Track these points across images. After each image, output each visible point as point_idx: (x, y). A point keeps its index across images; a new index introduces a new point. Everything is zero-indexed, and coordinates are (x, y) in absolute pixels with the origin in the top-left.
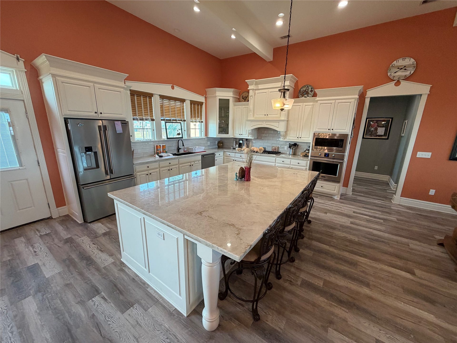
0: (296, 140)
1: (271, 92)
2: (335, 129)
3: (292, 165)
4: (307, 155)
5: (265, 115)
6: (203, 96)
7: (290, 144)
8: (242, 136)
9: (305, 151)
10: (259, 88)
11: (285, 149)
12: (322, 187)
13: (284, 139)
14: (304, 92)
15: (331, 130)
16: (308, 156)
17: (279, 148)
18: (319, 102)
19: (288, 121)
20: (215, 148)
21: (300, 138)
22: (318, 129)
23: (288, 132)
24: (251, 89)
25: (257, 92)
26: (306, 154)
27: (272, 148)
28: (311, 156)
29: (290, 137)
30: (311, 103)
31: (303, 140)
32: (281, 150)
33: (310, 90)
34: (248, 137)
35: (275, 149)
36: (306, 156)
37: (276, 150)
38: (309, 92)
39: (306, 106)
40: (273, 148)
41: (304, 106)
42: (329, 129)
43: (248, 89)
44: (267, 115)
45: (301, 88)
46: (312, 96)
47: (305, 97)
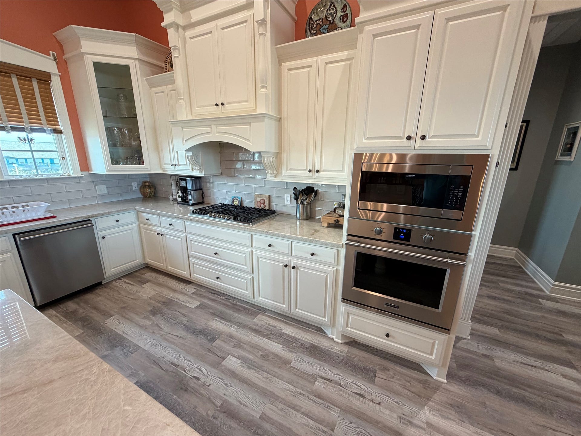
0: (308, 177)
1: (223, 29)
2: (434, 137)
3: (297, 257)
4: (340, 223)
6: (49, 55)
7: (295, 188)
8: (178, 170)
9: (335, 209)
10: (193, 20)
11: (286, 203)
12: (388, 335)
13: (275, 177)
14: (321, 26)
15: (419, 140)
16: (341, 227)
18: (367, 28)
19: (280, 120)
20: (135, 201)
21: (317, 171)
22: (368, 138)
23: (284, 156)
24: (171, 25)
25: (189, 33)
26: (337, 221)
27: (255, 199)
28: (349, 235)
29: (291, 169)
30: (344, 54)
31: (327, 178)
32: (276, 206)
33: (340, 14)
34: (193, 170)
35: (262, 201)
36: (338, 225)
38: (337, 21)
39: (329, 66)
40: (259, 199)
41: (322, 65)
42: (409, 138)
43: (163, 24)
45: (313, 12)
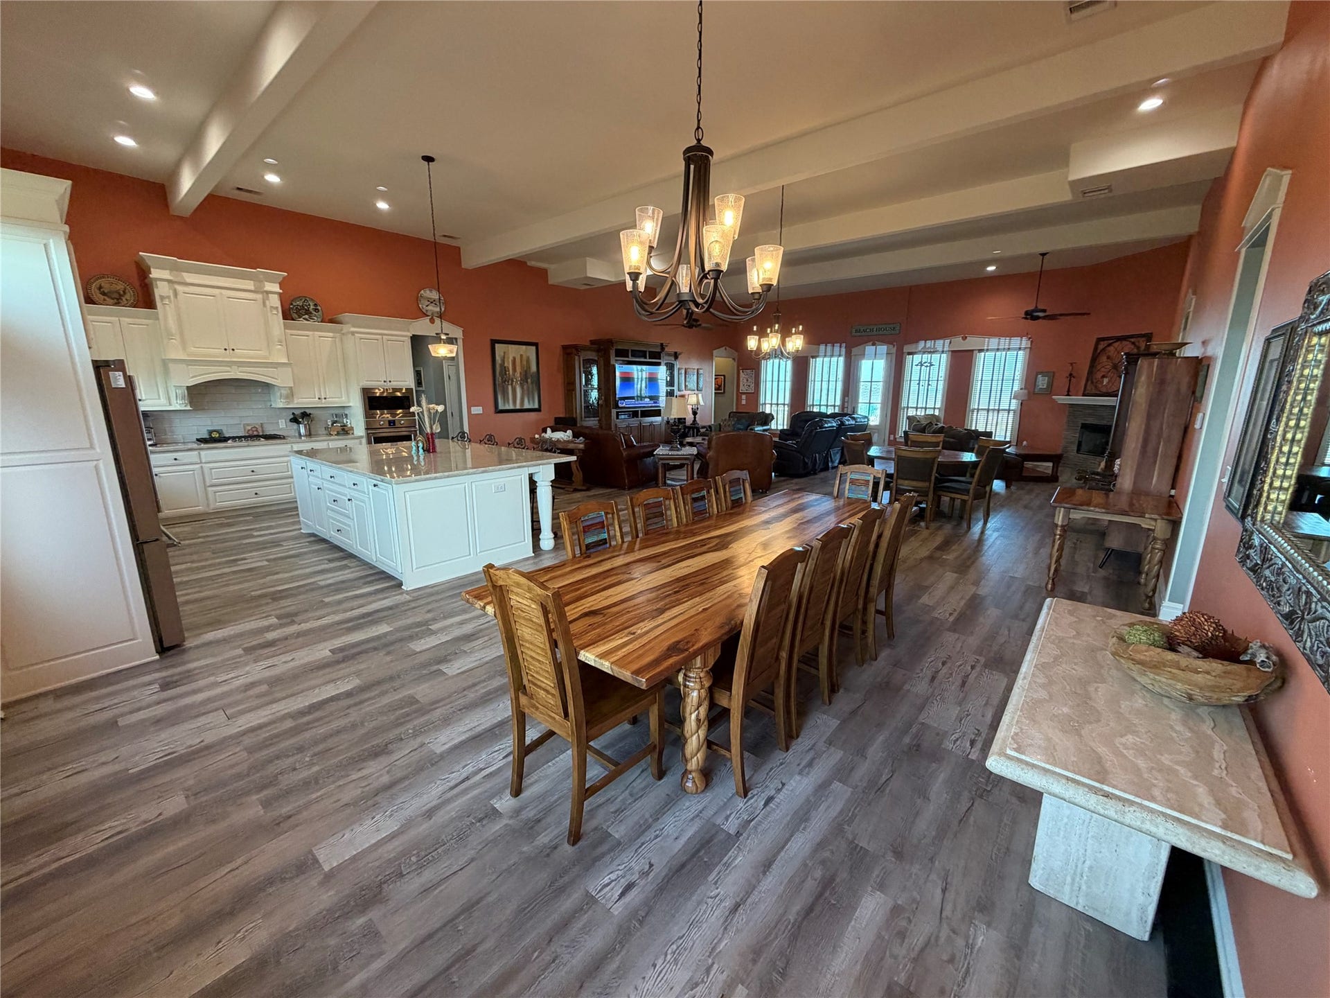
5: (226, 349)
17: (265, 426)
37: (257, 431)
44: (233, 350)
46: (319, 320)
47: (307, 320)
